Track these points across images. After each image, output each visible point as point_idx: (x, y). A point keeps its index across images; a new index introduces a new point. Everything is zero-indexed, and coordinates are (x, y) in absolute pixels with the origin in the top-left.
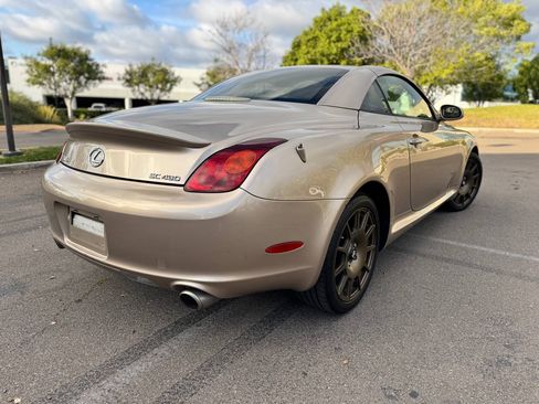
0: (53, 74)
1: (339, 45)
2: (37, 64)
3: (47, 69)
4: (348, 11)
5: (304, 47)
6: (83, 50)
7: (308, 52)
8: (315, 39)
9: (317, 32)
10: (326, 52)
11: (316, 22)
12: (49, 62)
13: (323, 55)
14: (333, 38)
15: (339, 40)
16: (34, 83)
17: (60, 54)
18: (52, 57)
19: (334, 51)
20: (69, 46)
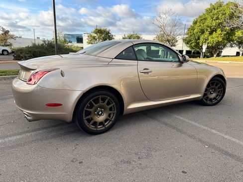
0: (96, 40)
1: (217, 21)
2: (91, 36)
3: (94, 38)
4: (225, 4)
5: (198, 23)
6: (108, 30)
7: (200, 26)
8: (205, 19)
9: (207, 16)
10: (210, 25)
11: (207, 10)
12: (96, 35)
13: (208, 27)
14: (214, 18)
15: (218, 18)
16: (89, 44)
17: (99, 31)
18: (96, 33)
19: (214, 24)
20: (102, 28)
